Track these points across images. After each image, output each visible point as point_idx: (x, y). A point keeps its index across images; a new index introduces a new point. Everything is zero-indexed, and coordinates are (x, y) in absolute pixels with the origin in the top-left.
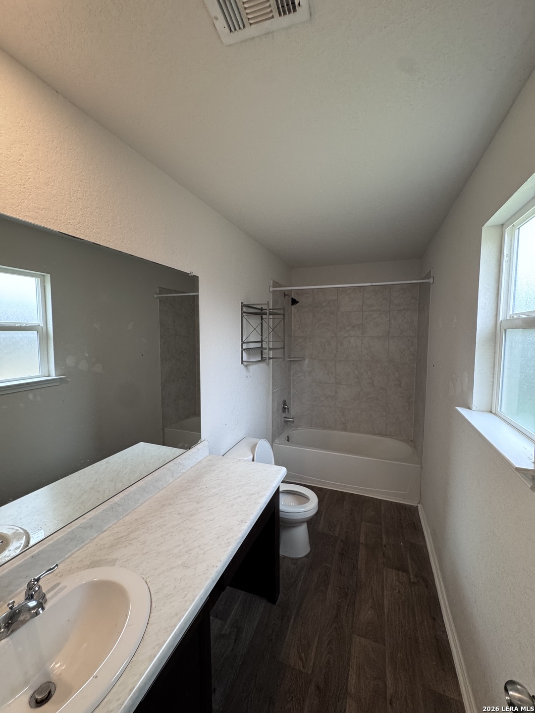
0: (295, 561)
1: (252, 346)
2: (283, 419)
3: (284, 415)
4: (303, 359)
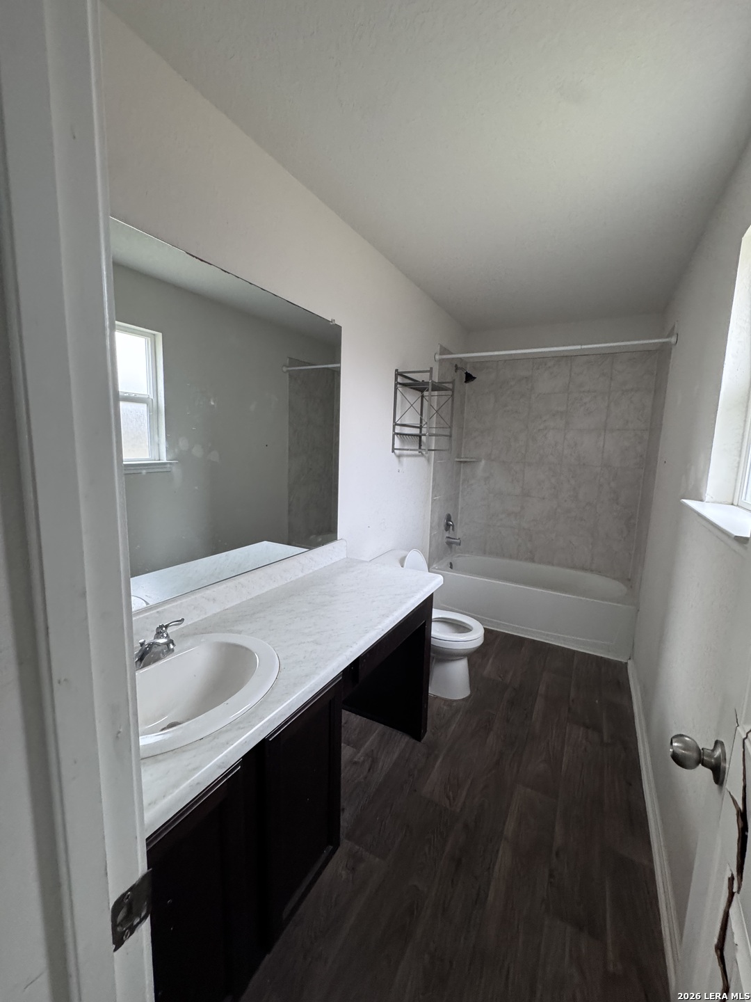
0: (449, 703)
1: (407, 430)
2: (445, 540)
3: (447, 534)
4: (479, 460)
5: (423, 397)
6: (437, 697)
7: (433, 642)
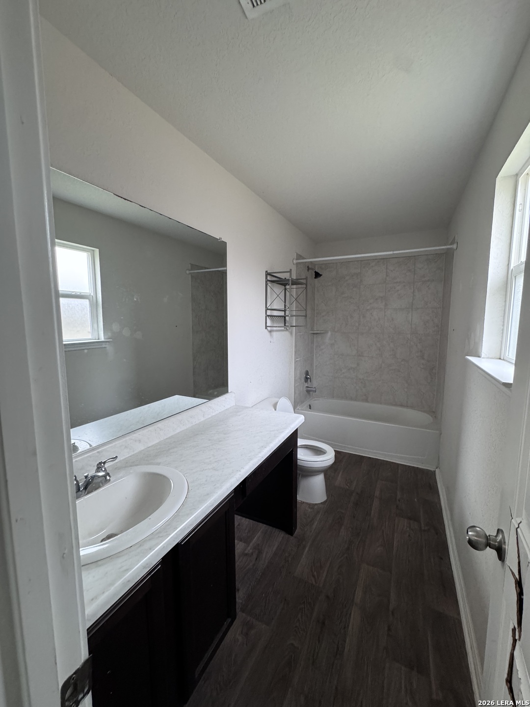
0: (312, 506)
1: (275, 313)
2: (305, 389)
3: (306, 385)
4: (326, 332)
5: (285, 289)
6: (304, 502)
7: (299, 463)
